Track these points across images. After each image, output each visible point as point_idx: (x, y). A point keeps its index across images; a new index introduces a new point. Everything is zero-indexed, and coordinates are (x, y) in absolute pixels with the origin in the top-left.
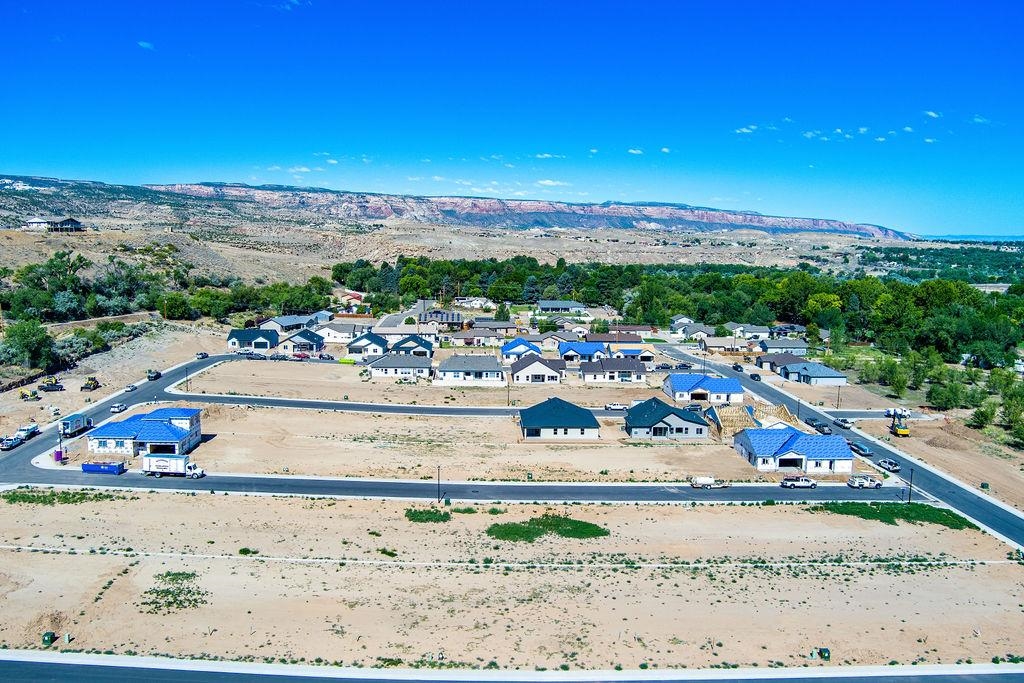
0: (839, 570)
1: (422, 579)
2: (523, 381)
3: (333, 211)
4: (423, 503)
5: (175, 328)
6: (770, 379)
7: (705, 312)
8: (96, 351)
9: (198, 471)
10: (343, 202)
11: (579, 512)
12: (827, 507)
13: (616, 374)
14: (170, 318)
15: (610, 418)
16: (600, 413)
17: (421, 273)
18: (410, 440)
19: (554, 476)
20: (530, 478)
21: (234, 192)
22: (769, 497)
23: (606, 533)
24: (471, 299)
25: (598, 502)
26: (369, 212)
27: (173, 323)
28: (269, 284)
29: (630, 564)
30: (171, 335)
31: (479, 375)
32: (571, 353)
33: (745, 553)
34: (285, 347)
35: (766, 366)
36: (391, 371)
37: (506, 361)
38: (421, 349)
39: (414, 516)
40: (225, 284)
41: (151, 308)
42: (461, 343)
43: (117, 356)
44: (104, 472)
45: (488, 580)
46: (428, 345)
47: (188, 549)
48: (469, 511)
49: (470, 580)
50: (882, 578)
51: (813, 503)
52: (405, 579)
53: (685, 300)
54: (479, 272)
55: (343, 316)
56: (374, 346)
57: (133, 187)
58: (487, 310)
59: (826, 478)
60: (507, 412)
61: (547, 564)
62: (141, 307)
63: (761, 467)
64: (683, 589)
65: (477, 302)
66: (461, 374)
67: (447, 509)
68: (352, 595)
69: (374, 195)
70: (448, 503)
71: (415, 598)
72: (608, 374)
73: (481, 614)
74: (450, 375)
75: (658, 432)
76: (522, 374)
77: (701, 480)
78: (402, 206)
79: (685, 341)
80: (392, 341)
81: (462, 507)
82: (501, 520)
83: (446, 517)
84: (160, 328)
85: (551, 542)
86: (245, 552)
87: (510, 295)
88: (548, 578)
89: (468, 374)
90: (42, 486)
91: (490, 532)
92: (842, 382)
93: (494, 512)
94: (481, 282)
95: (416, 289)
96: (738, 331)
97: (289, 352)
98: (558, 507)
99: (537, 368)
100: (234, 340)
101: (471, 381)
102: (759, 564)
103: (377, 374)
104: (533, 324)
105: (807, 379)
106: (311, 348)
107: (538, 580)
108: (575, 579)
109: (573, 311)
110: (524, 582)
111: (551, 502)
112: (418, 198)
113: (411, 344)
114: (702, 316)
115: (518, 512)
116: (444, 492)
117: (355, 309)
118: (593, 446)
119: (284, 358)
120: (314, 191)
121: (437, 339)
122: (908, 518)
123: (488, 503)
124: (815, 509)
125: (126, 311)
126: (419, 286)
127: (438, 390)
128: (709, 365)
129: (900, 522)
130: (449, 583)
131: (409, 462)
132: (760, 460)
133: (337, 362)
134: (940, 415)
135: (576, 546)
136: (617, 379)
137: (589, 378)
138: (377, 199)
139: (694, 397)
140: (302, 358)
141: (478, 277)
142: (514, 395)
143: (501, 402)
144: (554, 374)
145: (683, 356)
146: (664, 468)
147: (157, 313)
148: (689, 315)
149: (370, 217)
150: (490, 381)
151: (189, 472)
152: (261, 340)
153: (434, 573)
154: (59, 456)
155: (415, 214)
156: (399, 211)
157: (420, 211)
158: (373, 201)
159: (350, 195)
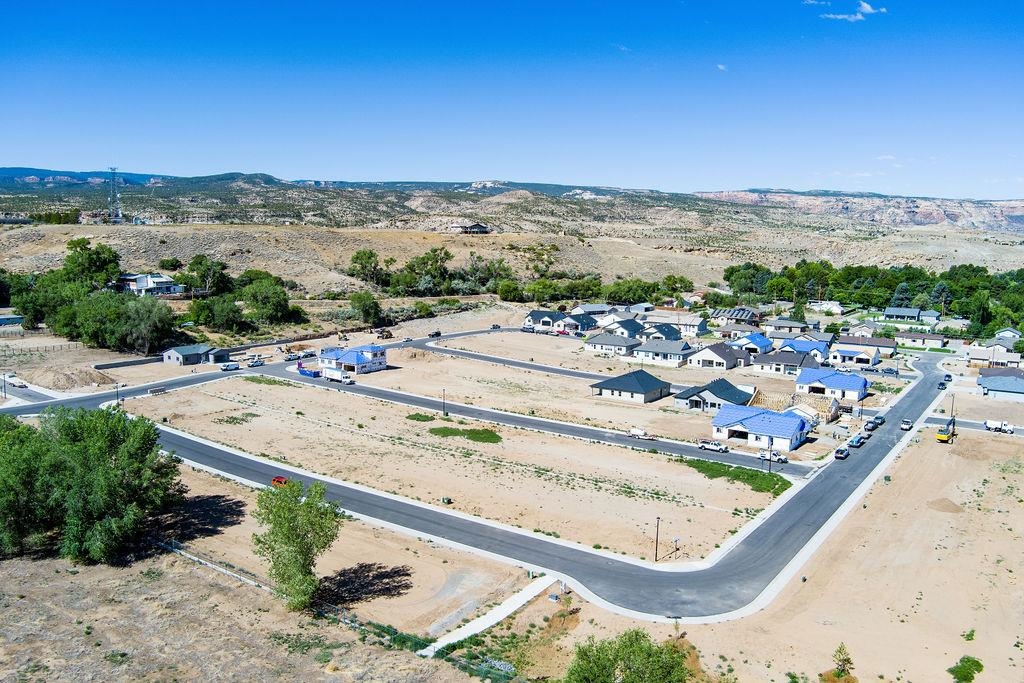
3: (877, 217)
10: (889, 207)
21: (778, 198)
26: (918, 218)
51: (688, 458)
57: (677, 195)
69: (925, 199)
78: (957, 211)
112: (979, 202)
120: (862, 196)
138: (928, 203)
149: (919, 224)
155: (973, 220)
156: (953, 217)
157: (979, 217)
158: (924, 206)
159: (899, 200)
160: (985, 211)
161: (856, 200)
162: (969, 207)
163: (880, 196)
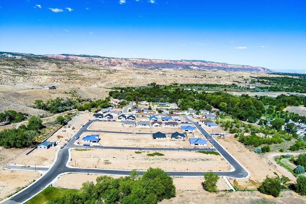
0: (195, 160)
1: (138, 161)
2: (154, 127)
3: (101, 63)
4: (137, 151)
5: (81, 113)
6: (203, 125)
7: (196, 107)
8: (70, 120)
9: (102, 146)
10: (104, 60)
11: (160, 152)
12: (199, 152)
13: (172, 125)
14: (80, 111)
15: (169, 135)
16: (167, 134)
17: (131, 95)
18: (134, 140)
19: (158, 146)
20: (154, 147)
22: (190, 150)
23: (164, 155)
24: (143, 102)
25: (164, 151)
26: (112, 63)
27: (81, 112)
28: (97, 100)
29: (167, 159)
30: (81, 115)
31: (145, 125)
32: (164, 119)
33: (183, 158)
34: (105, 118)
35: (204, 122)
36: (128, 124)
37: (150, 121)
38: (133, 118)
39: (136, 153)
40: (88, 101)
41: (75, 109)
42: (141, 116)
43: (74, 120)
44: (87, 146)
45: (147, 161)
46: (134, 117)
47: (106, 157)
48: (144, 152)
49: (145, 161)
50: (201, 161)
51: (197, 151)
52: (136, 161)
53: (192, 103)
54: (145, 94)
55: (114, 108)
56: (123, 118)
58: (147, 105)
59: (201, 147)
60: (150, 134)
61: (156, 159)
62: (74, 108)
63: (192, 145)
64: (173, 163)
65: (144, 102)
66: (142, 125)
67: (141, 152)
68: (130, 163)
69: (113, 58)
70: (141, 151)
71: (138, 163)
72: (170, 125)
73: (146, 165)
74: (139, 125)
75: (176, 138)
76: (154, 125)
77: (181, 147)
79: (190, 115)
80: (127, 116)
81: (143, 151)
82: (149, 153)
83: (141, 153)
84: (79, 113)
85: (156, 156)
86: (114, 157)
87: (152, 100)
88: (155, 161)
89: (143, 125)
90: (79, 148)
91: (147, 155)
92: (217, 127)
93: (148, 152)
94: (145, 97)
95: (130, 99)
96: (202, 112)
97: (107, 119)
98: (158, 151)
99: (156, 124)
100: (95, 116)
101: (144, 126)
102: (185, 160)
103: (125, 125)
104: (157, 109)
105: (210, 126)
106: (111, 118)
107: (154, 161)
108: (159, 161)
109: (166, 105)
110: (152, 161)
111: (157, 151)
113: (131, 117)
114: (195, 108)
115: (152, 152)
116: (140, 149)
117: (117, 106)
118: (165, 141)
119: (106, 121)
121: (136, 115)
122: (210, 154)
123: (147, 151)
124: (197, 152)
125: (71, 109)
126: (130, 98)
127: (137, 129)
128: (192, 122)
129: (209, 154)
130: (142, 161)
131: (134, 144)
132: (191, 144)
133: (117, 122)
134: (231, 135)
135: (159, 157)
136: (172, 126)
137: (167, 126)
139: (186, 130)
140: (110, 121)
141: (144, 95)
142: (152, 130)
143: (149, 131)
144: (160, 125)
145: (187, 119)
146: (176, 145)
147: (77, 109)
148: (192, 108)
149: (112, 65)
150: (147, 127)
151: (100, 146)
152: (100, 116)
153: (140, 160)
154: (78, 143)
155: (125, 64)
156: (120, 63)
157: (126, 63)
158: (113, 60)
159: (106, 58)
160: (128, 62)
161: (94, 58)
162: (124, 61)
163: (101, 57)
